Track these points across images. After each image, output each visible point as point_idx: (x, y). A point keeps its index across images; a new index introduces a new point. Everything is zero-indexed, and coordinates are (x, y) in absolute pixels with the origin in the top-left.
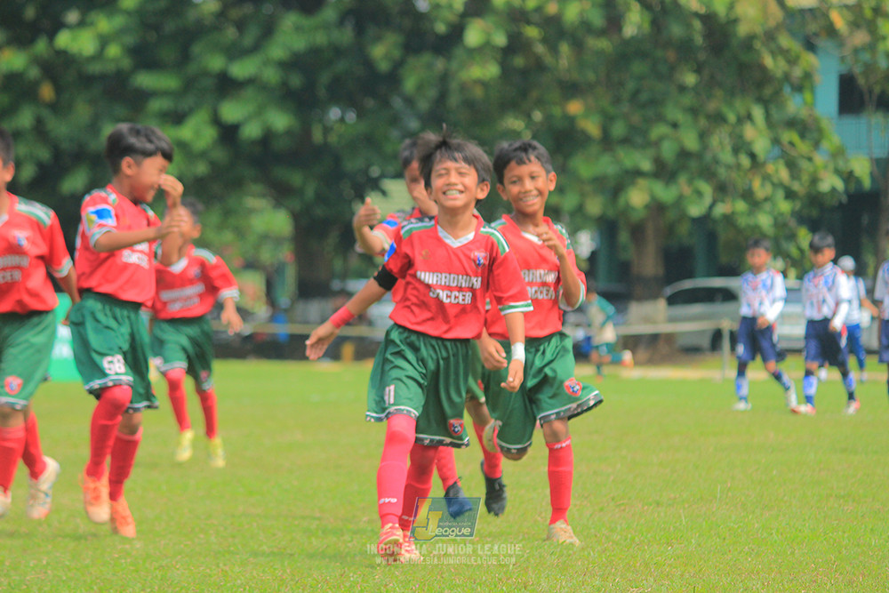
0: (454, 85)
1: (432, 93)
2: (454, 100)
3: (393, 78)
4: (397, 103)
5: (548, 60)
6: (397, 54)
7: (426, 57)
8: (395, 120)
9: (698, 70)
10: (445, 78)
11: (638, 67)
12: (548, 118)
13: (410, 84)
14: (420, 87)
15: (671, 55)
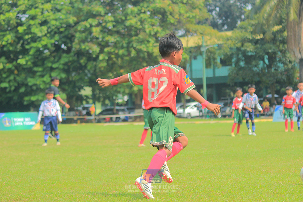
0: (97, 68)
1: (93, 69)
2: (98, 70)
3: (85, 67)
4: (86, 71)
5: (116, 62)
6: (86, 61)
7: (92, 62)
8: (86, 75)
9: (147, 63)
10: (96, 66)
11: (134, 63)
12: (117, 73)
13: (89, 67)
14: (91, 68)
15: (141, 60)
